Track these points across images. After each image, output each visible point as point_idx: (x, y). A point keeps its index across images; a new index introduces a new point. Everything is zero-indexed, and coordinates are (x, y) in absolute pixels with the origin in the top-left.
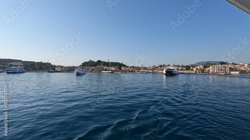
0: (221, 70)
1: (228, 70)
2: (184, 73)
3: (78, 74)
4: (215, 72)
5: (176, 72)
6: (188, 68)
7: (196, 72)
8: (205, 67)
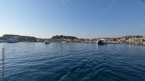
0: (137, 41)
1: (141, 41)
2: (111, 43)
3: (46, 43)
4: (133, 42)
5: (105, 42)
6: (115, 40)
7: (119, 42)
8: (127, 39)
